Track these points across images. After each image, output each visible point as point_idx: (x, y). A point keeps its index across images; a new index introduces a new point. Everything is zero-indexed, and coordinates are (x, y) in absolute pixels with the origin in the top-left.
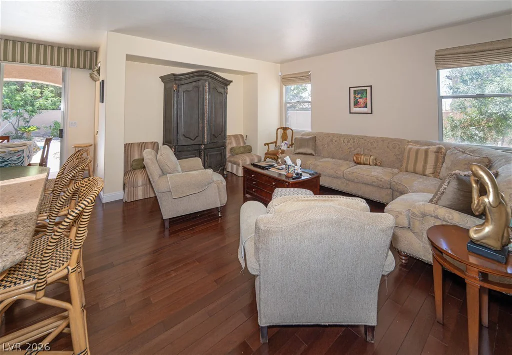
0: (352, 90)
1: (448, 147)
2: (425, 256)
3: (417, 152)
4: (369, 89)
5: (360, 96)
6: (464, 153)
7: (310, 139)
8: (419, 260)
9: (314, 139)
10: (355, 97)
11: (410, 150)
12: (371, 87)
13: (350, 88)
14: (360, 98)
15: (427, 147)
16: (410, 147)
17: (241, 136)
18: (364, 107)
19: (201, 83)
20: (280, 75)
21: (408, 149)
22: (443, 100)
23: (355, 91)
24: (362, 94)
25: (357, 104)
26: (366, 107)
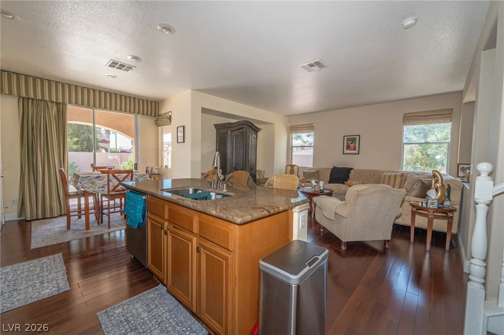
0: (346, 138)
1: (408, 173)
2: (402, 221)
3: (390, 176)
4: (358, 137)
5: (351, 142)
6: (418, 175)
7: (315, 172)
8: (397, 225)
9: (318, 172)
10: (347, 143)
11: (385, 175)
12: (359, 136)
13: (344, 136)
14: (351, 143)
15: (395, 174)
16: (384, 174)
17: (261, 171)
18: (354, 150)
19: (244, 130)
20: (288, 124)
21: (383, 176)
22: (405, 145)
23: (348, 139)
24: (353, 141)
25: (348, 147)
26: (355, 149)
